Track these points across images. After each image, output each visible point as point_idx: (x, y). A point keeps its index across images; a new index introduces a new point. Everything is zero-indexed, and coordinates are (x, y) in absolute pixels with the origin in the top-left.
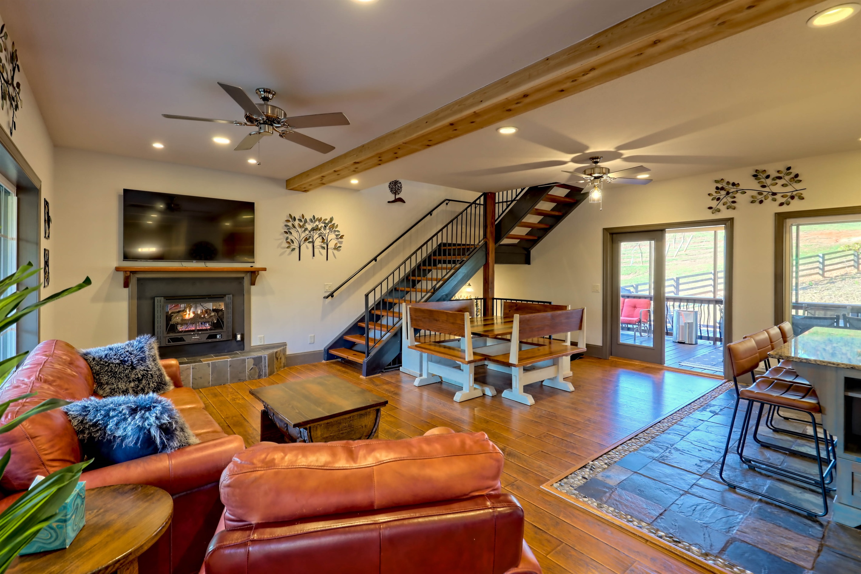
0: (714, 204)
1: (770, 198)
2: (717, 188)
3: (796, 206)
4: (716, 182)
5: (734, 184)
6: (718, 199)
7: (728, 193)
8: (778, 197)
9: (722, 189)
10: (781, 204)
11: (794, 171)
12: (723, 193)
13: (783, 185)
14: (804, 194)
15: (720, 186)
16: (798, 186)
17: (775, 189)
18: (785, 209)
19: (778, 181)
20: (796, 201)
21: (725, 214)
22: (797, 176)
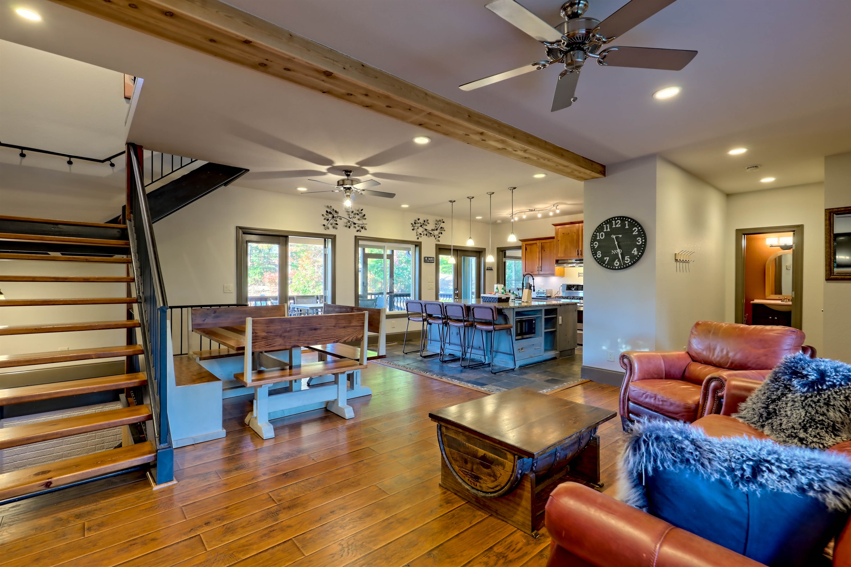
0: (325, 222)
1: (353, 225)
2: (327, 212)
3: (363, 233)
4: (328, 207)
5: (336, 212)
6: (328, 220)
7: (333, 217)
8: (356, 226)
9: (330, 213)
10: (358, 231)
11: (364, 212)
12: (331, 216)
13: (358, 219)
14: (367, 227)
15: (329, 211)
16: (364, 222)
17: (355, 221)
18: (358, 234)
19: (356, 216)
20: (363, 230)
21: (331, 231)
22: (364, 215)
